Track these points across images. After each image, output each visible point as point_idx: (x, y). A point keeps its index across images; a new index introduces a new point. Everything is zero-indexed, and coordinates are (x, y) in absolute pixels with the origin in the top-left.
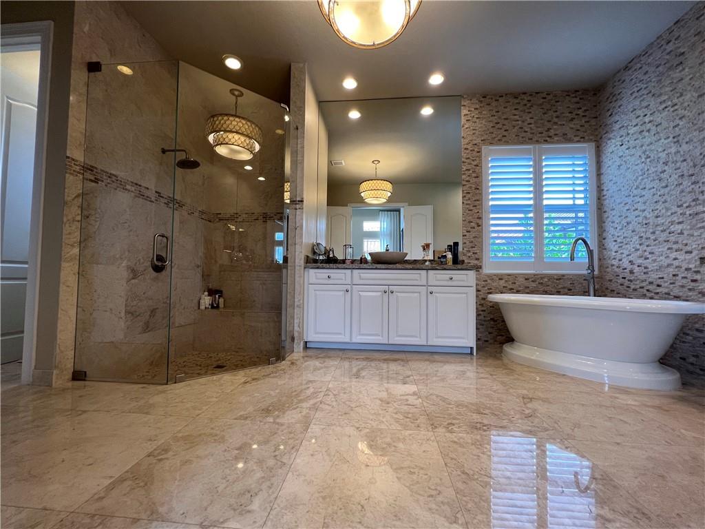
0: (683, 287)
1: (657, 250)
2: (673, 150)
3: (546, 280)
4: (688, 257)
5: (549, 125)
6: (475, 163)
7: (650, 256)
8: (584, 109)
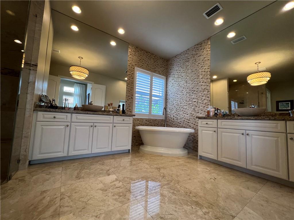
0: (186, 124)
1: (180, 113)
2: (185, 85)
3: (152, 121)
4: (187, 116)
5: (155, 67)
6: (132, 73)
7: (178, 115)
8: (164, 65)
